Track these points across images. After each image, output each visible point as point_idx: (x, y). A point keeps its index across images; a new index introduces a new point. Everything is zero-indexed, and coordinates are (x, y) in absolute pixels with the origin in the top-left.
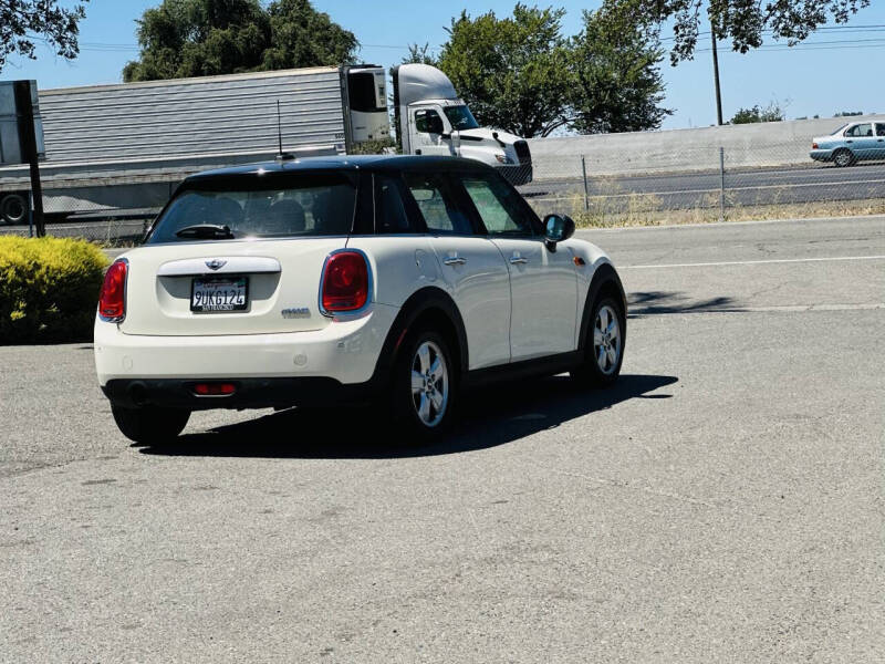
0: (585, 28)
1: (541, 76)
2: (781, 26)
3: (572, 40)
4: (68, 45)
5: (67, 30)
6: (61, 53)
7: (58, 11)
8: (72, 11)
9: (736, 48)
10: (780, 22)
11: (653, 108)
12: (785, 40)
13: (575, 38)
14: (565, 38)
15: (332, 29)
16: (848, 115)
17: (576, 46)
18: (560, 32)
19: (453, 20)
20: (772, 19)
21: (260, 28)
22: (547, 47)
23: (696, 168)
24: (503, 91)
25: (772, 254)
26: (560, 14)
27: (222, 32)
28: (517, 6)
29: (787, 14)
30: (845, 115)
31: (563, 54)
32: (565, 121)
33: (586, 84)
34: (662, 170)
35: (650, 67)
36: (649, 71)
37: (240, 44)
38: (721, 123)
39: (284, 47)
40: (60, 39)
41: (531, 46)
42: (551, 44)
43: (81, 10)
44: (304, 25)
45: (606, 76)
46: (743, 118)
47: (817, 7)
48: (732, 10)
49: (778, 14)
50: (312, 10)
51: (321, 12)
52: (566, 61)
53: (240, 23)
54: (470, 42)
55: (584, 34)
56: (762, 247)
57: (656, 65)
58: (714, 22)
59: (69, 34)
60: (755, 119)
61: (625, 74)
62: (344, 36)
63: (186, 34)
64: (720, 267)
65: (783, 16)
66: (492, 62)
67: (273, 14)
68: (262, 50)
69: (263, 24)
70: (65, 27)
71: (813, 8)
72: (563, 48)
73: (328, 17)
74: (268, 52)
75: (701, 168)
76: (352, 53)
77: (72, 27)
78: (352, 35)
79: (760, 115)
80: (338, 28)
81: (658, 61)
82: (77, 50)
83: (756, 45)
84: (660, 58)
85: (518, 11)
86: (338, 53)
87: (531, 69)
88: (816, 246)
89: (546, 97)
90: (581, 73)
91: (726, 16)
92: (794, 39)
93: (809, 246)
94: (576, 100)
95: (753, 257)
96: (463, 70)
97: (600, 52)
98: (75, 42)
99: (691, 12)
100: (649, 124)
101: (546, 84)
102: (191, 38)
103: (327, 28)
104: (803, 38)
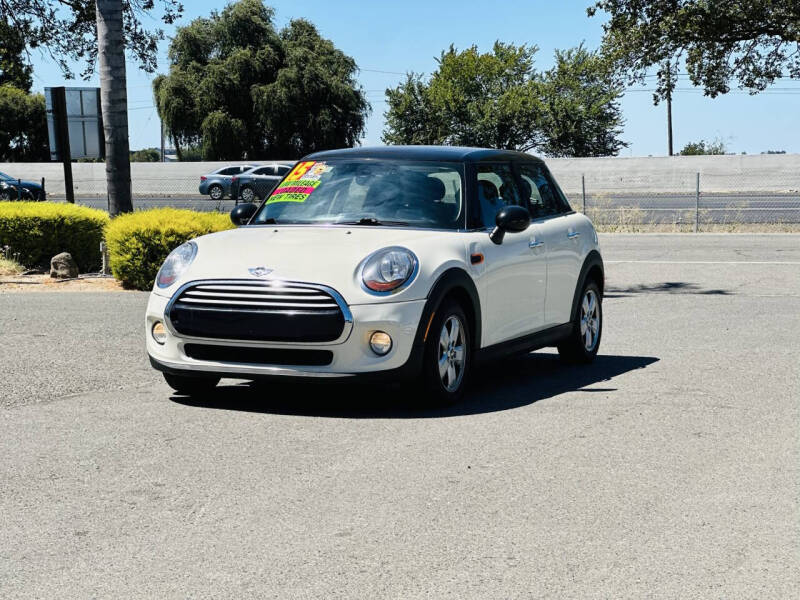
0: (557, 65)
1: (516, 104)
2: (746, 77)
3: (544, 75)
4: (148, 61)
5: (149, 48)
6: (142, 67)
7: (141, 32)
8: (153, 33)
9: (707, 93)
10: (745, 74)
11: (611, 139)
12: (747, 90)
13: (548, 73)
14: (538, 72)
15: (336, 54)
16: (773, 153)
17: (548, 80)
18: (534, 67)
19: (443, 52)
20: (739, 70)
21: (274, 51)
22: (522, 80)
23: (656, 191)
24: (483, 115)
25: (748, 258)
26: (533, 50)
27: (243, 51)
28: (496, 44)
29: (751, 68)
30: (770, 153)
31: (536, 87)
32: (536, 145)
33: (555, 114)
34: (626, 191)
35: (611, 102)
36: (610, 106)
37: (256, 64)
38: (671, 154)
39: (295, 69)
40: (142, 56)
41: (508, 78)
42: (526, 77)
43: (161, 33)
44: (312, 48)
45: (573, 109)
46: (691, 151)
47: (776, 63)
48: (706, 61)
49: (743, 67)
50: (319, 36)
51: (326, 39)
52: (538, 93)
53: (257, 46)
54: (455, 72)
55: (556, 71)
56: (739, 252)
57: (616, 100)
58: (690, 71)
59: (150, 52)
60: (701, 152)
61: (590, 107)
62: (346, 61)
63: (209, 52)
64: (710, 265)
65: (748, 69)
66: (473, 90)
67: (284, 38)
68: (277, 70)
69: (277, 47)
70: (147, 46)
71: (772, 64)
72: (537, 81)
73: (332, 43)
74: (281, 72)
75: (661, 191)
76: (353, 76)
77: (153, 46)
78: (353, 62)
79: (706, 149)
80: (341, 53)
81: (619, 97)
82: (156, 66)
83: (724, 92)
84: (620, 94)
85: (497, 48)
86: (340, 75)
87: (508, 98)
88: (782, 253)
89: (520, 123)
90: (552, 104)
91: (700, 66)
92: (754, 90)
93: (777, 254)
94: (546, 127)
95: (732, 259)
96: (449, 97)
97: (568, 87)
98: (155, 59)
99: (673, 61)
100: (608, 152)
101: (521, 112)
102: (213, 55)
103: (332, 53)
104: (761, 89)
